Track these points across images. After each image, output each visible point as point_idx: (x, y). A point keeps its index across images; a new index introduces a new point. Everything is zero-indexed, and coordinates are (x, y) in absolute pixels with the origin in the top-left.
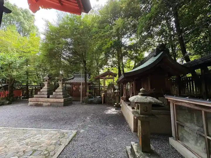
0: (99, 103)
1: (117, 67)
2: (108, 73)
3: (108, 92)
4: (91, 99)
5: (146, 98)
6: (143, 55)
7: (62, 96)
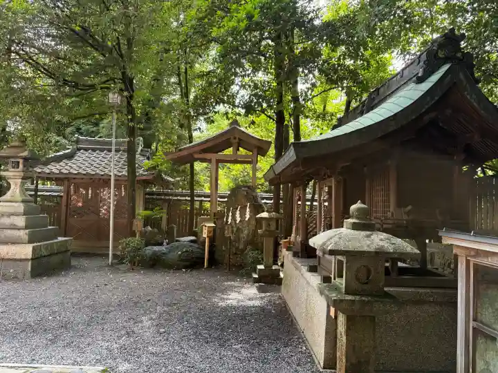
0: (192, 263)
1: (270, 113)
2: (232, 138)
3: (230, 220)
4: (156, 248)
5: (368, 236)
6: (382, 66)
7: (23, 234)
